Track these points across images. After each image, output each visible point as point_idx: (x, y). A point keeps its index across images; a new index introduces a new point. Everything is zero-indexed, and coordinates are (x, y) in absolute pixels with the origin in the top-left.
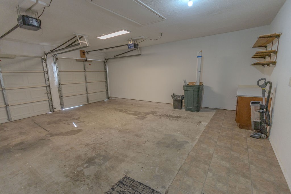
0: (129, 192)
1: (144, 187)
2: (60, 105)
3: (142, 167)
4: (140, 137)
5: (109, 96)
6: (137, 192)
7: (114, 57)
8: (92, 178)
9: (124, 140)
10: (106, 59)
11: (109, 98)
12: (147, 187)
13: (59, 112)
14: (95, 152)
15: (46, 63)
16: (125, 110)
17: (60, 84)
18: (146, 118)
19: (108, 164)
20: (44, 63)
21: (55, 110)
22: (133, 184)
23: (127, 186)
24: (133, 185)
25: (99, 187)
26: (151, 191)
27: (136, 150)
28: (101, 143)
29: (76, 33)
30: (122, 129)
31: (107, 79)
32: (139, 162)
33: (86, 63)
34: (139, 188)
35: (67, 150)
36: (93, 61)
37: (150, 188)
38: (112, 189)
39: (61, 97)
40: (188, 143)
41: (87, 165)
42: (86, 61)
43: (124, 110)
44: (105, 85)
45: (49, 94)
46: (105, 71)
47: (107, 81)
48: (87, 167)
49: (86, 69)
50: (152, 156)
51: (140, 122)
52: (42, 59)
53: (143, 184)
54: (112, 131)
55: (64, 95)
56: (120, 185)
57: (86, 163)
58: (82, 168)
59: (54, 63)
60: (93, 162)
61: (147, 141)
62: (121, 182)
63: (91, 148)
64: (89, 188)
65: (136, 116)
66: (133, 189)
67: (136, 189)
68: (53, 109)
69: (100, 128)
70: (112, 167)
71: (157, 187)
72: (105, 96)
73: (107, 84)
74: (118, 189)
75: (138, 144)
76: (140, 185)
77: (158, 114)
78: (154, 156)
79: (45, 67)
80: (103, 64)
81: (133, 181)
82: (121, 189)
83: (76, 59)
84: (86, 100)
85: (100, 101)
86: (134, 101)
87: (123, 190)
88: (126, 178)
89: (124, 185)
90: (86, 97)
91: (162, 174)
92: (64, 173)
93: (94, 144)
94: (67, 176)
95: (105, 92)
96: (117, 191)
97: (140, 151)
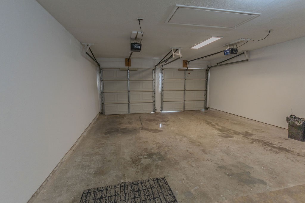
0: (157, 190)
1: (170, 194)
2: (160, 108)
3: (184, 179)
4: (206, 154)
5: (207, 106)
6: (163, 193)
7: (216, 65)
8: (143, 166)
9: (188, 150)
10: (208, 67)
11: (206, 108)
12: (173, 195)
13: (157, 114)
14: (158, 150)
15: (155, 73)
16: (214, 123)
17: (162, 90)
18: (232, 137)
19: (160, 162)
20: (154, 73)
21: (157, 111)
22: (165, 186)
23: (159, 185)
24: (163, 187)
25: (142, 174)
26: (174, 200)
27: (191, 163)
28: (168, 145)
29: (172, 47)
30: (195, 140)
31: (207, 88)
32: (185, 174)
33: (187, 72)
34: (167, 192)
35: (143, 142)
36: (194, 69)
37: (174, 197)
38: (148, 180)
39: (162, 101)
40: (266, 184)
41: (147, 156)
42: (187, 70)
43: (212, 123)
44: (204, 94)
45: (154, 98)
46: (206, 80)
47: (206, 90)
48: (146, 158)
49: (187, 78)
50: (202, 175)
51: (220, 139)
52: (153, 70)
53: (171, 191)
54: (185, 139)
55: (164, 100)
56: (155, 182)
57: (147, 155)
58: (142, 157)
59: (161, 73)
60: (152, 156)
61: (209, 160)
62: (157, 179)
63: (158, 147)
64: (137, 171)
65: (221, 133)
66: (161, 190)
67: (163, 191)
68: (155, 110)
69: (177, 134)
70: (161, 166)
71: (181, 201)
72: (203, 106)
73: (206, 94)
74: (152, 183)
75: (198, 159)
76: (169, 190)
77: (254, 137)
78: (203, 176)
79: (154, 76)
80: (205, 73)
81: (166, 185)
82: (154, 184)
83: (178, 69)
84: (182, 107)
85: (196, 110)
86: (233, 116)
87: (154, 186)
88: (163, 179)
89: (158, 183)
90: (183, 104)
91: (197, 194)
92: (132, 155)
93: (162, 144)
94: (131, 158)
95: (203, 102)
96: (150, 184)
97: (194, 166)
